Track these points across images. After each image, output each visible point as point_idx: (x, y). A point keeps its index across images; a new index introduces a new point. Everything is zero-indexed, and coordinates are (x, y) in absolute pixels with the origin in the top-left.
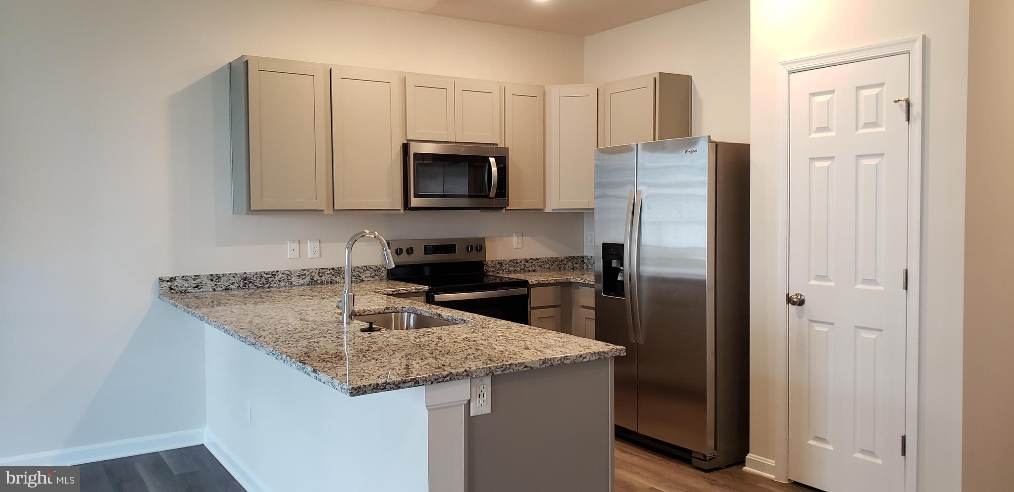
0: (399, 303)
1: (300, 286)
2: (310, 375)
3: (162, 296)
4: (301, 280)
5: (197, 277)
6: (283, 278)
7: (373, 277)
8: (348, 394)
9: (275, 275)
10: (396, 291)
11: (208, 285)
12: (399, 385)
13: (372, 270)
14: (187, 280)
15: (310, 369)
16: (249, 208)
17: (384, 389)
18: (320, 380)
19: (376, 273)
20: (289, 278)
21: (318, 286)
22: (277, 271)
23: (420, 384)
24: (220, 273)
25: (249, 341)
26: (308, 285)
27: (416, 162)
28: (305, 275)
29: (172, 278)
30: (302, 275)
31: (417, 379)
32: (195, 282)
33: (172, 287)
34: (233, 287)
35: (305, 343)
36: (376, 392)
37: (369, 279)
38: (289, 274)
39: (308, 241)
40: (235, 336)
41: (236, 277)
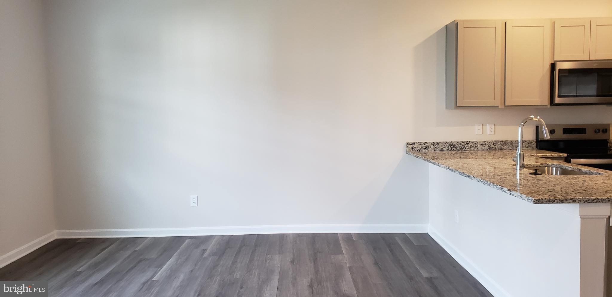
0: (550, 162)
1: (482, 150)
2: (506, 192)
3: (408, 152)
4: (483, 147)
5: (426, 143)
6: (473, 146)
7: (527, 147)
8: (532, 202)
9: (468, 143)
10: (544, 155)
11: (432, 148)
12: (563, 201)
13: (527, 143)
14: (421, 144)
15: (506, 189)
16: (456, 105)
17: (554, 202)
18: (513, 195)
19: (529, 144)
20: (476, 145)
21: (493, 151)
22: (469, 142)
23: (576, 202)
24: (438, 141)
25: (466, 175)
26: (487, 150)
27: (560, 74)
28: (485, 144)
29: (413, 143)
30: (484, 144)
31: (575, 199)
32: (425, 146)
33: (413, 148)
34: (445, 149)
35: (499, 177)
36: (549, 203)
37: (525, 148)
38: (476, 143)
39: (488, 125)
40: (456, 172)
41: (447, 144)
